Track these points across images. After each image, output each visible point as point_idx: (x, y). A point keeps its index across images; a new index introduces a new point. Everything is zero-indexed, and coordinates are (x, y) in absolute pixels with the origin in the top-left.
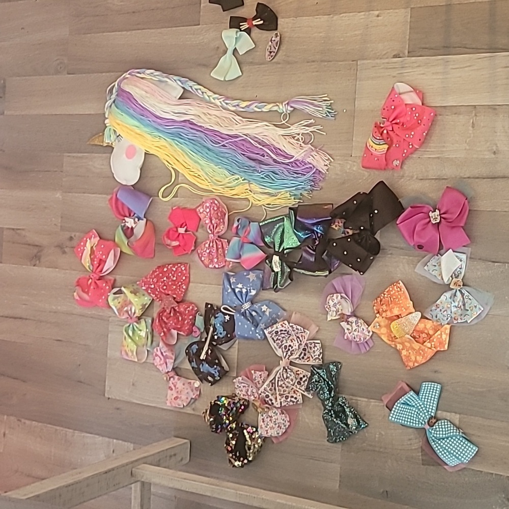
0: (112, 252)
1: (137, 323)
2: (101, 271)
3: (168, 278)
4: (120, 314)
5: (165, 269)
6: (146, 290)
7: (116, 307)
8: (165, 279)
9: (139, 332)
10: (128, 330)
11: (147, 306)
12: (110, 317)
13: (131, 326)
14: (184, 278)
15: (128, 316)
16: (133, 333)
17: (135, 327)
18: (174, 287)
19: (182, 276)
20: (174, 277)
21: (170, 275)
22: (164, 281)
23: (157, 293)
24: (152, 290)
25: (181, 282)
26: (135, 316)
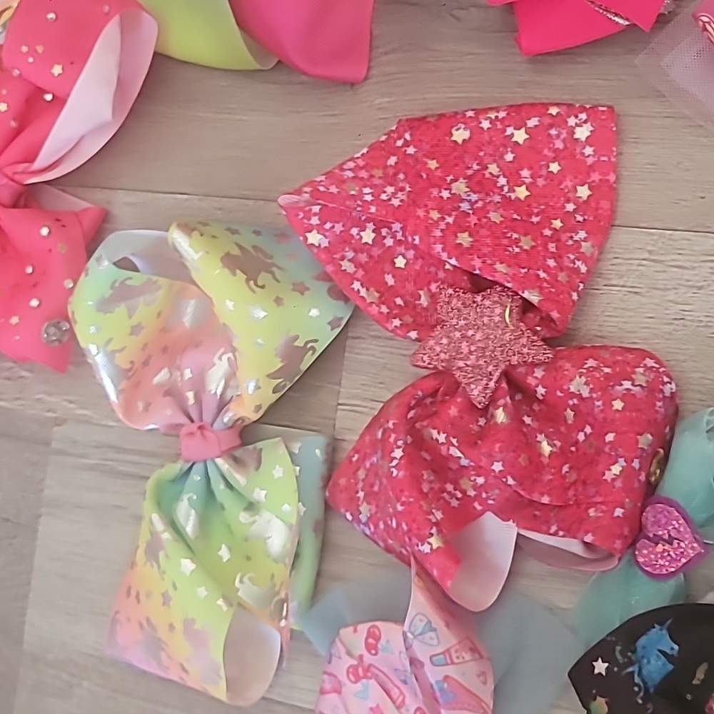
0: (111, 31)
1: (237, 461)
2: (31, 158)
3: (480, 184)
4: (128, 407)
5: (460, 135)
6: (330, 253)
7: (111, 356)
8: (460, 187)
9: (244, 517)
10: (177, 498)
11: (309, 360)
12: (59, 422)
13: (196, 476)
14: (583, 192)
15: (183, 420)
16: (203, 521)
17: (219, 487)
18: (526, 243)
19: (568, 183)
20: (515, 181)
21: (493, 168)
22: (456, 198)
23: (390, 280)
24: (363, 258)
25: (566, 217)
26: (227, 417)
